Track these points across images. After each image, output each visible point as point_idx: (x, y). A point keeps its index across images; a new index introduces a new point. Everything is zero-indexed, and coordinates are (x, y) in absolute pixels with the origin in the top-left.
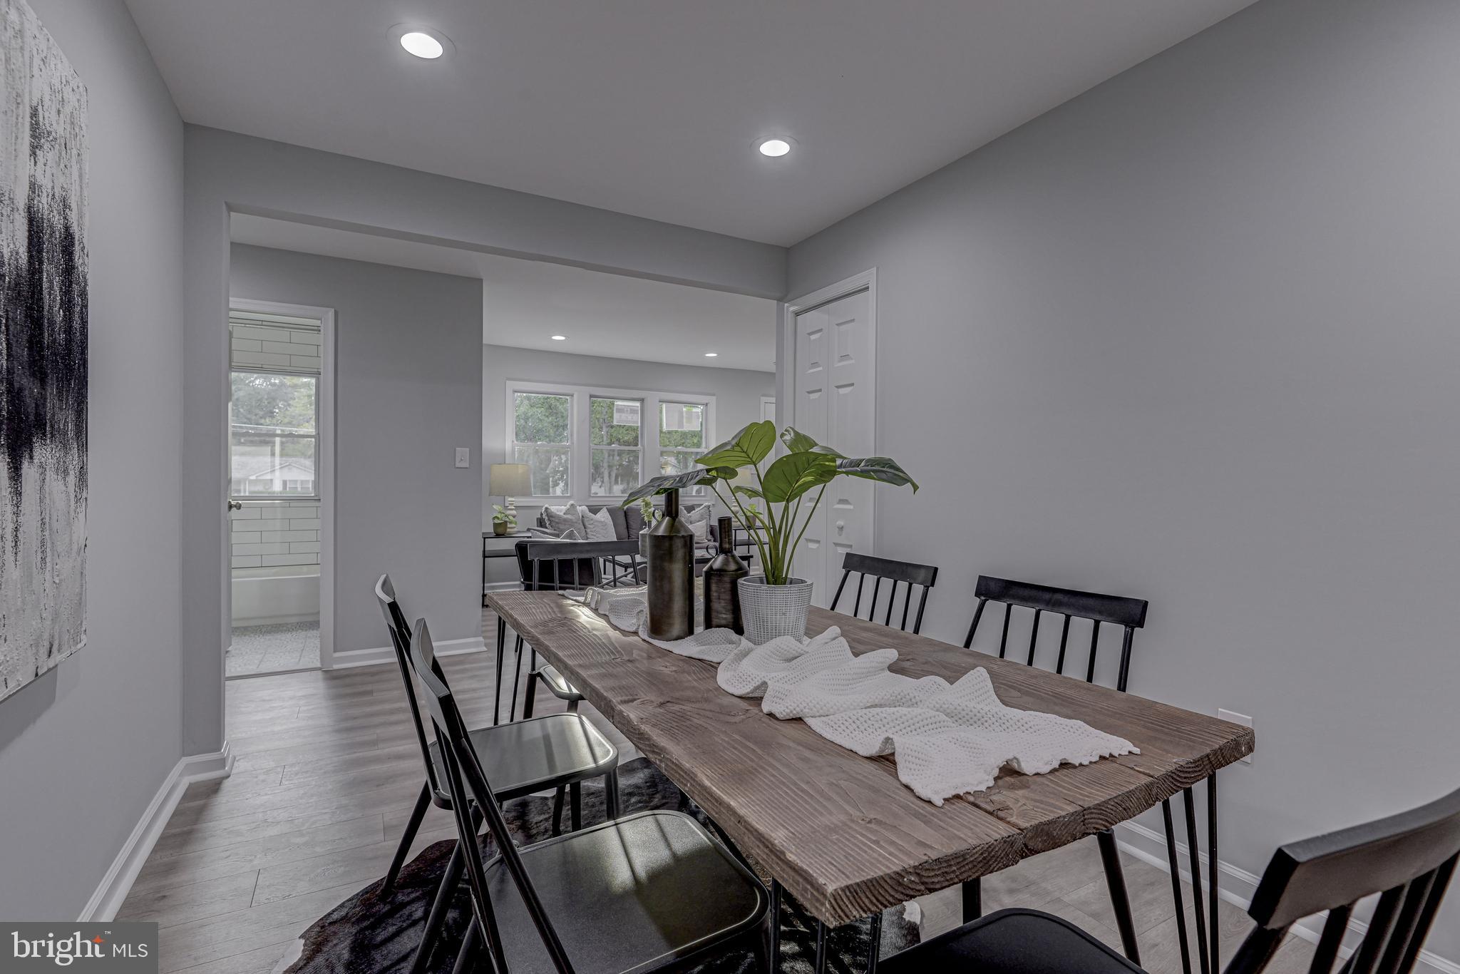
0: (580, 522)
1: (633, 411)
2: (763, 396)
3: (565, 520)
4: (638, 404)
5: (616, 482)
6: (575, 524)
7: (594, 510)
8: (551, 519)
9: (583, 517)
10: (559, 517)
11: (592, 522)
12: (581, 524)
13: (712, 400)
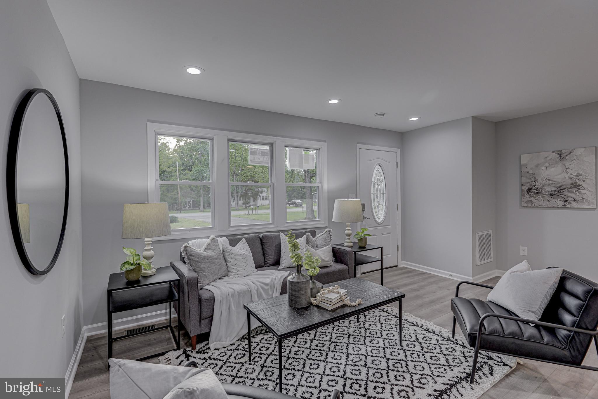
0: (222, 257)
1: (264, 153)
2: (358, 143)
3: (205, 258)
4: (267, 148)
5: (240, 200)
6: (216, 261)
7: (234, 241)
8: (191, 258)
9: (223, 251)
10: (199, 255)
11: (233, 256)
12: (222, 258)
13: (324, 146)
